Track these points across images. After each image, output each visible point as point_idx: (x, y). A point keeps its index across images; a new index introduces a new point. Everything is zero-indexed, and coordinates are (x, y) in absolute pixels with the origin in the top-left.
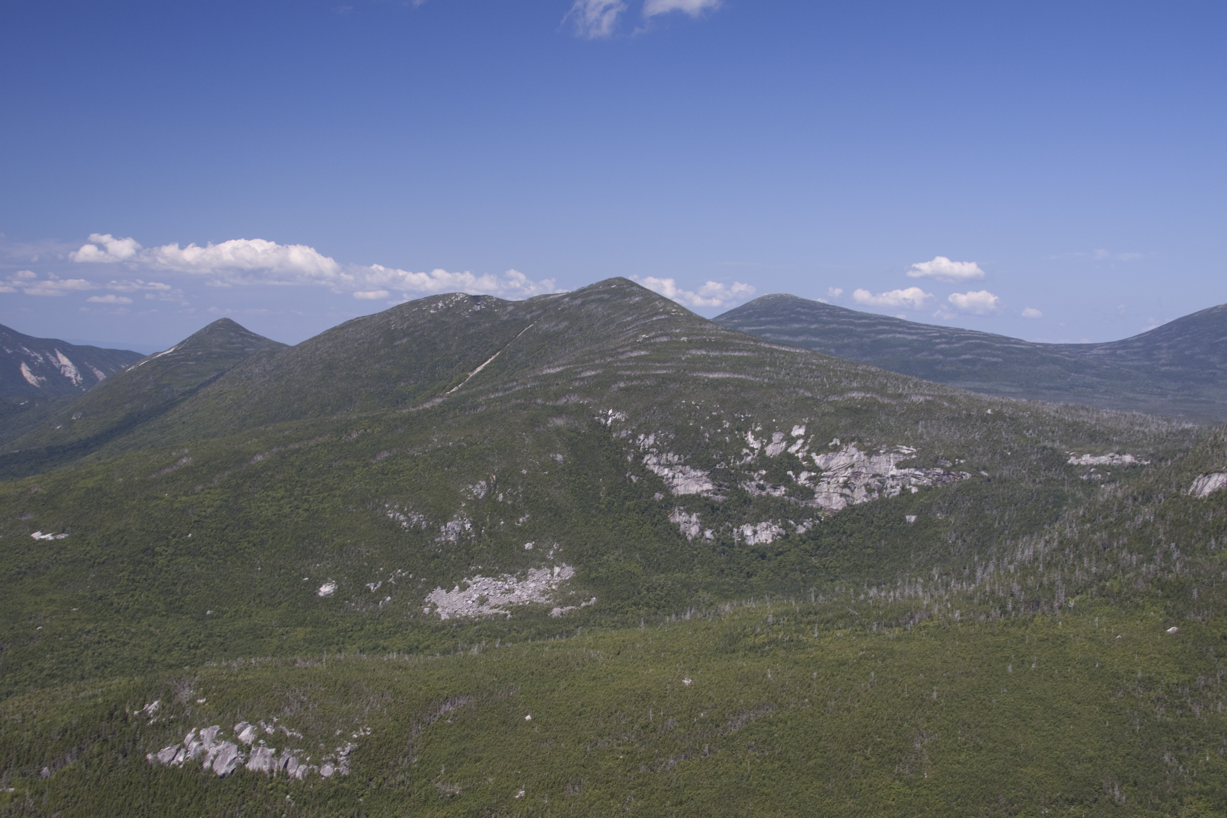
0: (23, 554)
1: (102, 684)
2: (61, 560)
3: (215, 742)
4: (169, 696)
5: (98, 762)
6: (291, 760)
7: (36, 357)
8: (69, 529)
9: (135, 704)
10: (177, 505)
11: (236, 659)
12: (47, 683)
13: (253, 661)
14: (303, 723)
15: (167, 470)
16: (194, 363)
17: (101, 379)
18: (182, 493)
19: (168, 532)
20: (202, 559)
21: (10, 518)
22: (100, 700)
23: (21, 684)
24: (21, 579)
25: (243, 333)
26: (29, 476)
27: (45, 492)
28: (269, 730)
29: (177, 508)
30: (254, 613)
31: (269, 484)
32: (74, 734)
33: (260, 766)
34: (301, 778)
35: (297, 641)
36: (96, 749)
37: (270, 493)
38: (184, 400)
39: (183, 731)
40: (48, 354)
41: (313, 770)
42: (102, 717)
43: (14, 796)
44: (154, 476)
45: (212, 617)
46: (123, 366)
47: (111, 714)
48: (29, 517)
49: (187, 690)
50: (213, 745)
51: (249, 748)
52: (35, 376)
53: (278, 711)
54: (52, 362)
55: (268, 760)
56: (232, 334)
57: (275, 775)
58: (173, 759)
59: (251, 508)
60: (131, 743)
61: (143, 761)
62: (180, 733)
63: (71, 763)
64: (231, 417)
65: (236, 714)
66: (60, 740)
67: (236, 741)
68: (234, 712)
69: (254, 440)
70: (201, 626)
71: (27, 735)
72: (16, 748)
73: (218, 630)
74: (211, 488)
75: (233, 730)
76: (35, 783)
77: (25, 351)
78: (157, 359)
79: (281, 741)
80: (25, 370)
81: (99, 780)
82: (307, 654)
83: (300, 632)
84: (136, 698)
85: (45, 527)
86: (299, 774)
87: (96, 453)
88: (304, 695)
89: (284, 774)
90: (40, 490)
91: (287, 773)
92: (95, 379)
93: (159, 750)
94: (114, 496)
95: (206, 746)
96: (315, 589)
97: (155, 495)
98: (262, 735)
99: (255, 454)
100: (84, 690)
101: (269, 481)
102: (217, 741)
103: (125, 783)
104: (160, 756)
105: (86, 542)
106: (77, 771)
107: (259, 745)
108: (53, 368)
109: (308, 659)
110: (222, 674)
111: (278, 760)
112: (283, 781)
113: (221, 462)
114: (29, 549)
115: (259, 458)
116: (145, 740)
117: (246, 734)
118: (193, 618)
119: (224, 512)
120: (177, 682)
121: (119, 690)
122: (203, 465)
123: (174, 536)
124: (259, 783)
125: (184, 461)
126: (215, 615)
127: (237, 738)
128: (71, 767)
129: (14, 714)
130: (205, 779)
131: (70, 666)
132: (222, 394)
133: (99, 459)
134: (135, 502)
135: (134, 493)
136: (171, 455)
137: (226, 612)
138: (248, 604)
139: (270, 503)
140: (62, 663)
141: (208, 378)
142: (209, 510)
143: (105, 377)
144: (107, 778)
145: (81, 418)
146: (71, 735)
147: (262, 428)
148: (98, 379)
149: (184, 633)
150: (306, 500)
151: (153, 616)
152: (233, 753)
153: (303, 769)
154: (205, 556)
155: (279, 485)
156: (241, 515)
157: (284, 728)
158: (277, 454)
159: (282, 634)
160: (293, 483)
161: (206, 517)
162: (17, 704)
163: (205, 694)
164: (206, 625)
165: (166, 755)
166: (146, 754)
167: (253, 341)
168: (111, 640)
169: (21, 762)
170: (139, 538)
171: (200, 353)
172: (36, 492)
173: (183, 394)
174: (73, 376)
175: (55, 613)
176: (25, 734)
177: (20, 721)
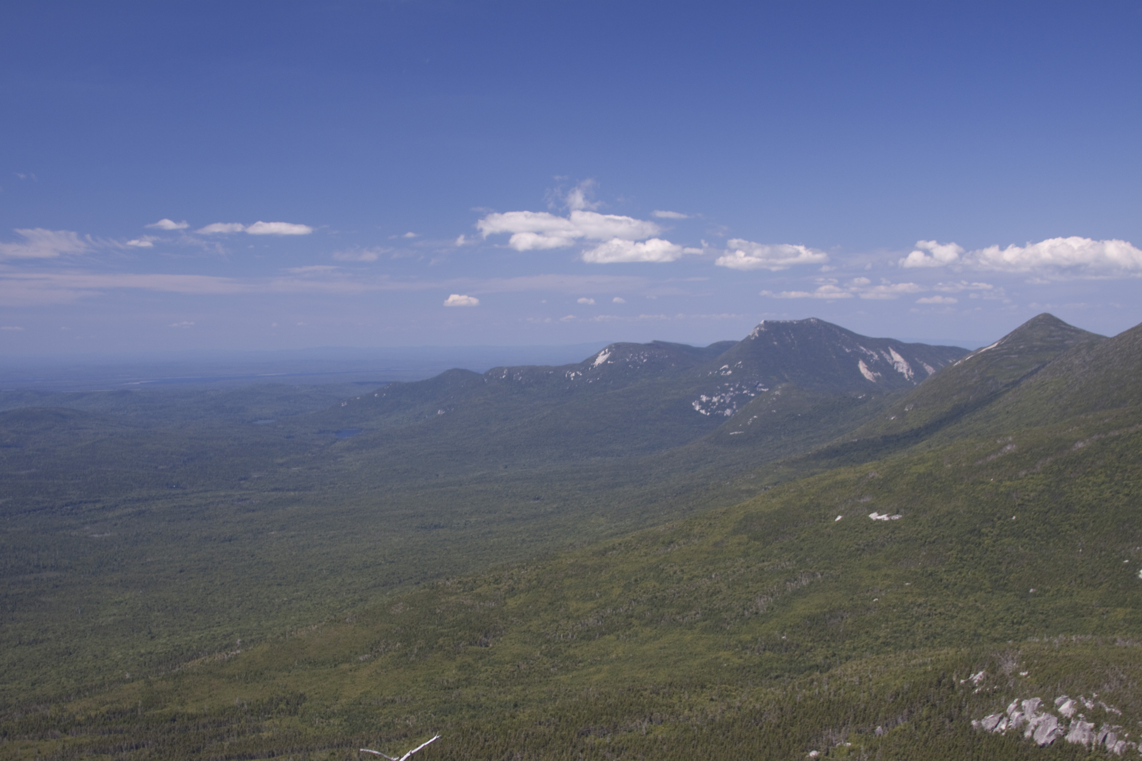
0: (862, 533)
1: (931, 653)
2: (895, 538)
3: (1036, 714)
4: (993, 668)
5: (927, 724)
6: (1109, 735)
7: (872, 355)
8: (902, 510)
9: (961, 673)
10: (1002, 489)
11: (1057, 636)
12: (882, 650)
13: (1074, 638)
14: (1122, 700)
15: (993, 457)
16: (1016, 356)
17: (931, 373)
18: (1006, 478)
19: (994, 515)
20: (1025, 540)
21: (850, 501)
22: (929, 668)
23: (859, 650)
24: (860, 555)
25: (1063, 326)
26: (866, 462)
27: (881, 477)
28: (1088, 705)
29: (1002, 492)
30: (1075, 593)
31: (1089, 470)
32: (905, 697)
33: (1079, 738)
34: (1119, 754)
35: (1117, 621)
36: (925, 714)
37: (1091, 478)
38: (1008, 391)
39: (1005, 701)
40: (882, 352)
41: (1131, 746)
42: (931, 683)
43: (851, 750)
44: (980, 462)
45: (1034, 595)
46: (950, 361)
47: (939, 682)
48: (867, 499)
49: (1010, 662)
50: (1034, 715)
51: (1068, 721)
52: (871, 372)
53: (1097, 687)
54: (886, 359)
55: (1086, 733)
56: (1052, 328)
57: (1093, 748)
58: (996, 726)
59: (1072, 493)
60: (957, 710)
61: (968, 726)
62: (1003, 702)
63: (902, 724)
64: (1052, 406)
65: (1056, 688)
66: (893, 702)
67: (1056, 714)
68: (1055, 686)
69: (1075, 428)
70: (1024, 603)
71: (864, 696)
72: (854, 707)
73: (1040, 607)
74: (1034, 474)
75: (1053, 703)
76: (869, 740)
77: (862, 350)
78: (982, 353)
79: (1100, 716)
80: (862, 367)
81: (927, 741)
82: (1126, 634)
83: (1120, 613)
84: (963, 668)
85: (881, 508)
86: (1117, 749)
87: (927, 441)
88: (1123, 673)
89: (1102, 748)
90: (877, 475)
91: (1105, 747)
92: (925, 374)
93: (983, 718)
94: (943, 480)
95: (1027, 716)
96: (1135, 571)
97: (981, 480)
98: (1081, 709)
99: (1076, 441)
100: (915, 658)
101: (1089, 467)
102: (1038, 712)
103: (951, 746)
104: (983, 723)
105: (918, 522)
106: (908, 731)
107: (1079, 719)
108: (887, 364)
109: (1128, 639)
110: (1044, 649)
111: (1097, 735)
112: (1101, 755)
113: (1044, 450)
114: (867, 529)
115: (1080, 445)
116: (970, 707)
117: (1066, 708)
118: (1016, 595)
119: (1046, 496)
120: (1001, 654)
121: (947, 660)
122: (1026, 452)
123: (999, 518)
124: (1078, 755)
125: (1008, 448)
126: (1038, 593)
127: (1057, 711)
128: (902, 728)
129: (852, 677)
130: (1026, 748)
131: (903, 635)
132: (1044, 385)
133: (930, 447)
134: (963, 487)
135: (962, 478)
136: (996, 442)
137: (1046, 591)
138: (1069, 584)
139: (1091, 488)
140: (895, 632)
141: (1030, 370)
142: (1032, 494)
143: (934, 371)
144: (935, 740)
145: (912, 410)
146: (903, 698)
147: (1083, 416)
148: (927, 374)
149: (1008, 609)
150: (1126, 485)
151: (979, 593)
152: (1053, 725)
153: (1121, 745)
154: (1028, 538)
155: (1100, 470)
156: (1063, 499)
157: (1103, 704)
158: (1097, 441)
159: (1103, 614)
160: (1113, 469)
161: (1029, 501)
162: (855, 667)
163: (1027, 667)
164: (1029, 603)
165: (989, 722)
166: (970, 720)
167: (1073, 333)
168: (940, 613)
169: (857, 719)
170: (966, 520)
171: (1022, 347)
172: (873, 477)
173: (1006, 386)
174: (905, 371)
175: (889, 586)
176: (861, 695)
177: (857, 683)
